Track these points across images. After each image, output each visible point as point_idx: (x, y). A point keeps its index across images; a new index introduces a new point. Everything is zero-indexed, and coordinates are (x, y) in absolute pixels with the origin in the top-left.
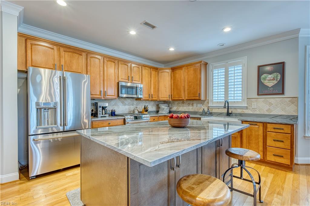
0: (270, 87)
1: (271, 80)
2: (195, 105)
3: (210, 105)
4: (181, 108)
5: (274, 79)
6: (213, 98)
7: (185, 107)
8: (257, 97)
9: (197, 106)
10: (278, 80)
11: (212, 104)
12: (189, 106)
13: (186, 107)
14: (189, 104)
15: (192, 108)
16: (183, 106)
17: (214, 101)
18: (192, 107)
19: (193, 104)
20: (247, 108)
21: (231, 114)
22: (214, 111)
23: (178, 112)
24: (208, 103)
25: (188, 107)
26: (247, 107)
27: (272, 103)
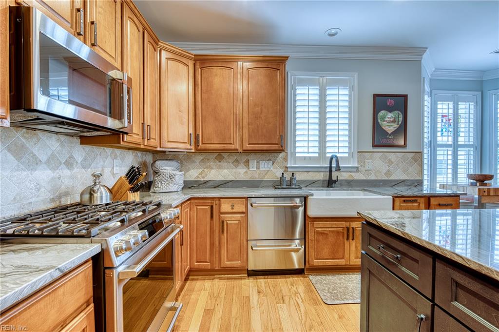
0: (390, 133)
1: (391, 122)
2: (253, 164)
3: (288, 165)
4: (213, 171)
5: (394, 121)
6: (295, 147)
7: (226, 171)
8: (371, 149)
9: (258, 168)
10: (400, 123)
11: (295, 163)
12: (236, 166)
13: (228, 168)
14: (237, 161)
15: (246, 172)
16: (220, 167)
17: (298, 155)
18: (245, 170)
19: (247, 162)
20: (357, 169)
21: (335, 182)
22: (299, 177)
23: (206, 182)
24: (286, 159)
25: (234, 170)
26: (357, 167)
27: (393, 160)
